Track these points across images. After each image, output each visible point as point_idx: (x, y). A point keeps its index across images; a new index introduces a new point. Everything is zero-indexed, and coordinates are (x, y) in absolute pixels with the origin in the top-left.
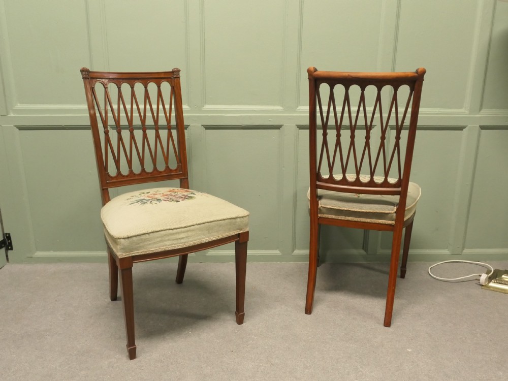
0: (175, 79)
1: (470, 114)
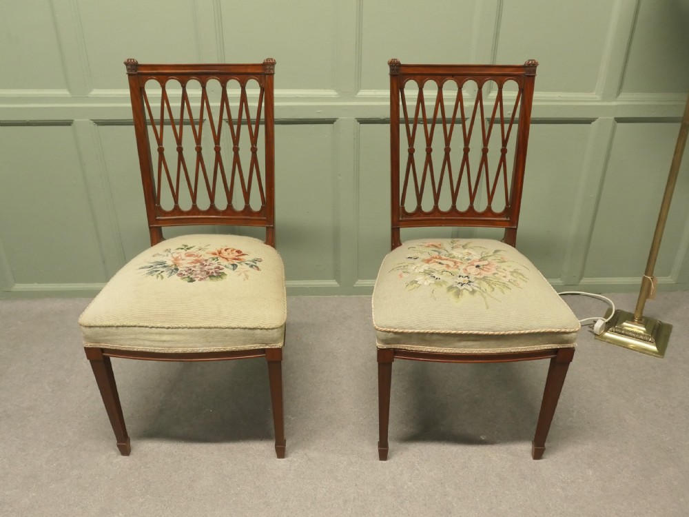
0: (267, 76)
1: (602, 101)
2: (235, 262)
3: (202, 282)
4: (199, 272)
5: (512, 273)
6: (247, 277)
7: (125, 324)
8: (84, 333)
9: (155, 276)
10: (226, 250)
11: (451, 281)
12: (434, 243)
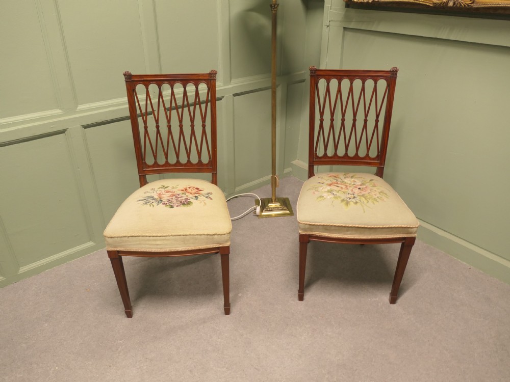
0: (212, 81)
1: (224, 86)
2: (197, 195)
3: (178, 208)
4: (175, 202)
5: (380, 193)
6: (205, 204)
7: (133, 235)
8: (107, 242)
9: (149, 205)
10: (189, 188)
11: (343, 196)
12: (334, 175)
